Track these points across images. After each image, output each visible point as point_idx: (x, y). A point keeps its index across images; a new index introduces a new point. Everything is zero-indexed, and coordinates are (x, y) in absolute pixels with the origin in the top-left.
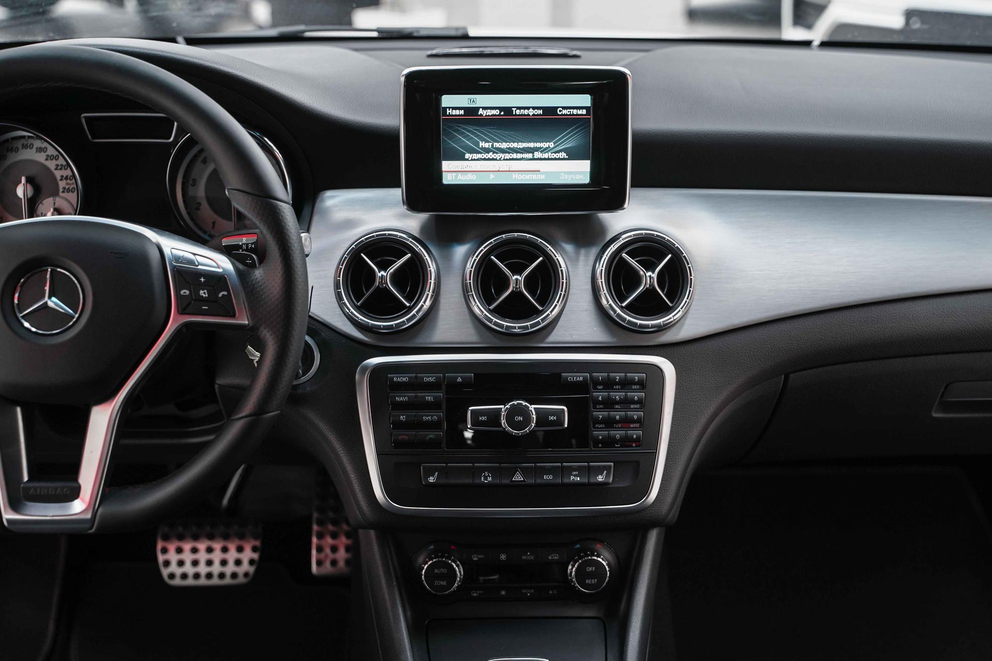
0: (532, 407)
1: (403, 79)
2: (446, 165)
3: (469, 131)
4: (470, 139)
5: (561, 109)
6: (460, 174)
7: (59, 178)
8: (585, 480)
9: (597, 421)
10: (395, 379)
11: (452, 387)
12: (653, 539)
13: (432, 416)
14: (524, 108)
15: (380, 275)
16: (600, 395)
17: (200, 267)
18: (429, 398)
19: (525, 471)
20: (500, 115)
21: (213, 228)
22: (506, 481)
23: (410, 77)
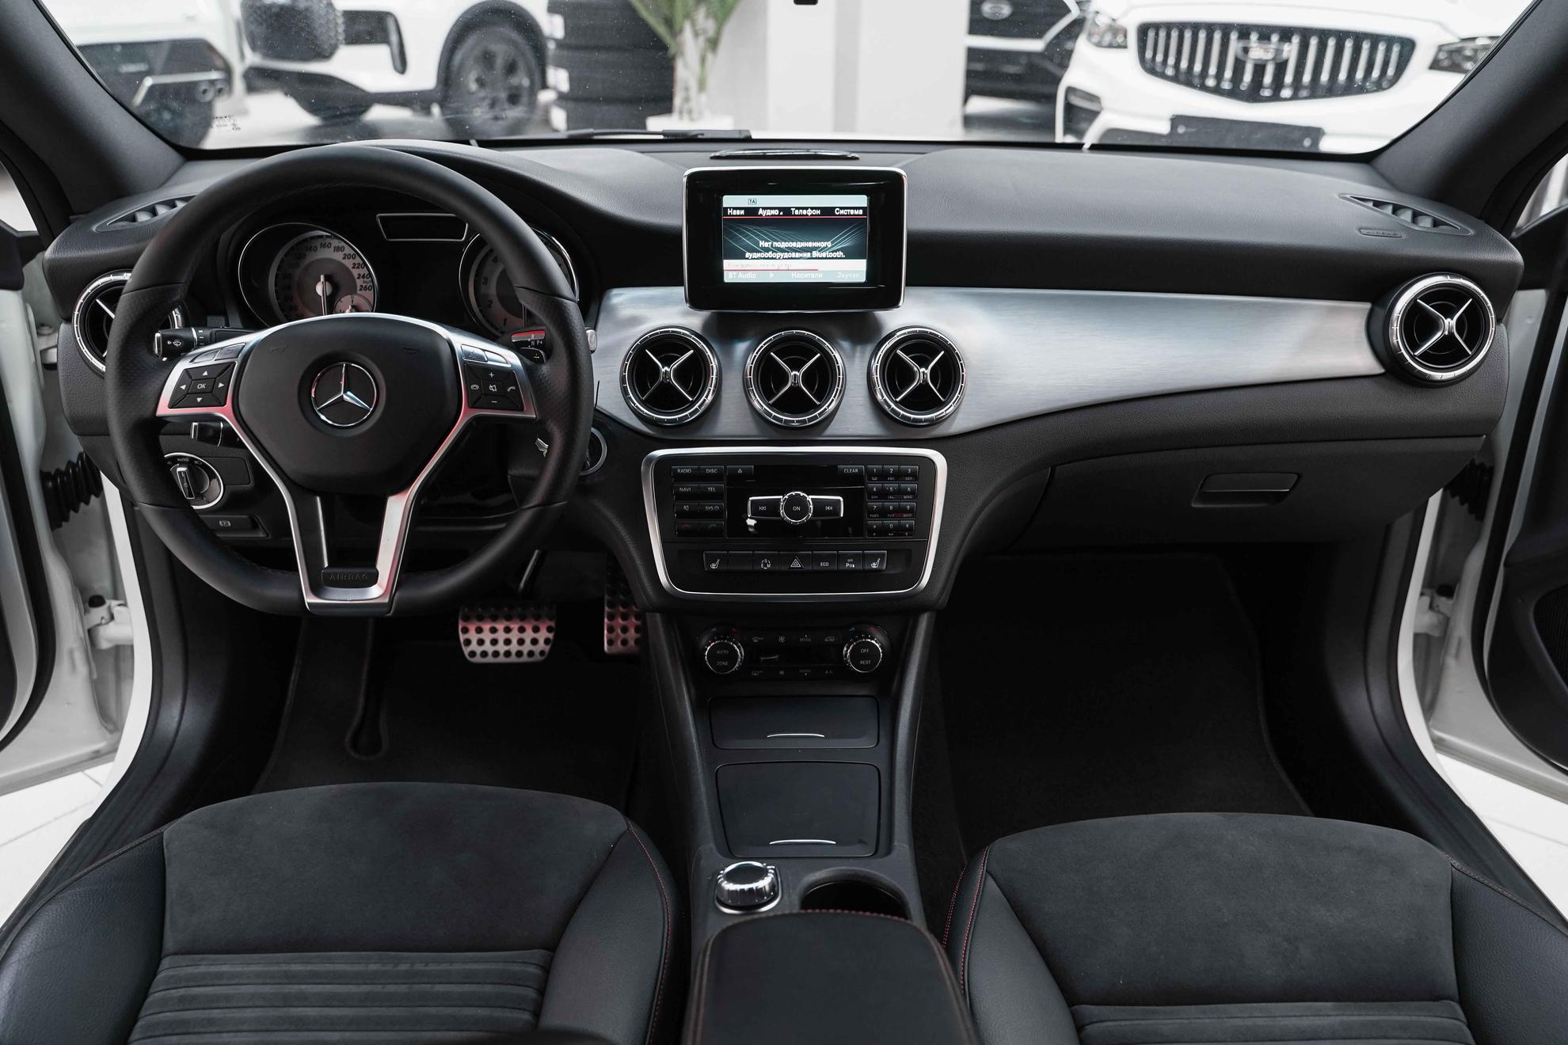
0: (809, 498)
1: (685, 180)
2: (728, 264)
3: (749, 231)
4: (750, 239)
5: (838, 209)
6: (740, 272)
7: (356, 276)
8: (860, 567)
9: (871, 511)
10: (679, 471)
11: (733, 478)
12: (924, 623)
13: (714, 506)
14: (803, 208)
15: (663, 370)
16: (875, 486)
17: (489, 363)
18: (711, 489)
19: (802, 559)
20: (779, 215)
21: (505, 324)
22: (784, 568)
23: (692, 178)
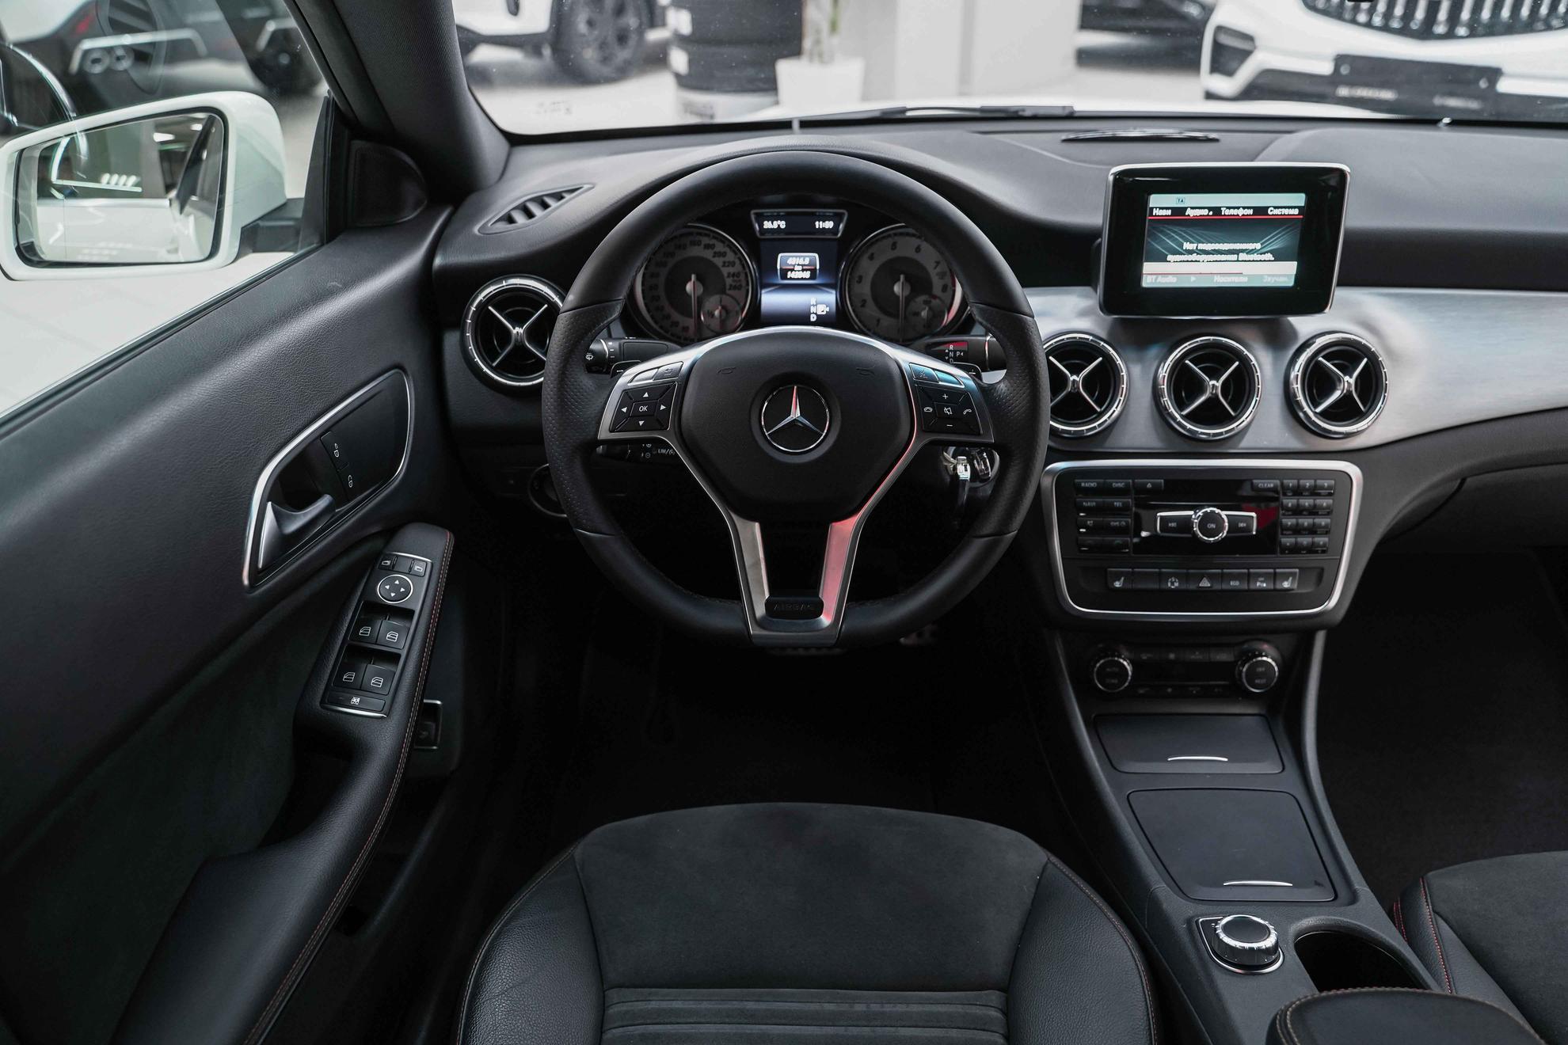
0: (1224, 514)
1: (1111, 178)
2: (1148, 267)
3: (1175, 232)
4: (1174, 240)
5: (1272, 209)
6: (1160, 277)
7: (726, 275)
8: (1271, 587)
9: (1285, 528)
10: (1083, 484)
11: (1141, 490)
12: (1320, 639)
13: (1120, 521)
14: (1234, 208)
15: (1071, 379)
16: (1290, 502)
17: (940, 383)
18: (1117, 504)
19: (1211, 577)
20: (1208, 215)
22: (1192, 587)
23: (1120, 177)
